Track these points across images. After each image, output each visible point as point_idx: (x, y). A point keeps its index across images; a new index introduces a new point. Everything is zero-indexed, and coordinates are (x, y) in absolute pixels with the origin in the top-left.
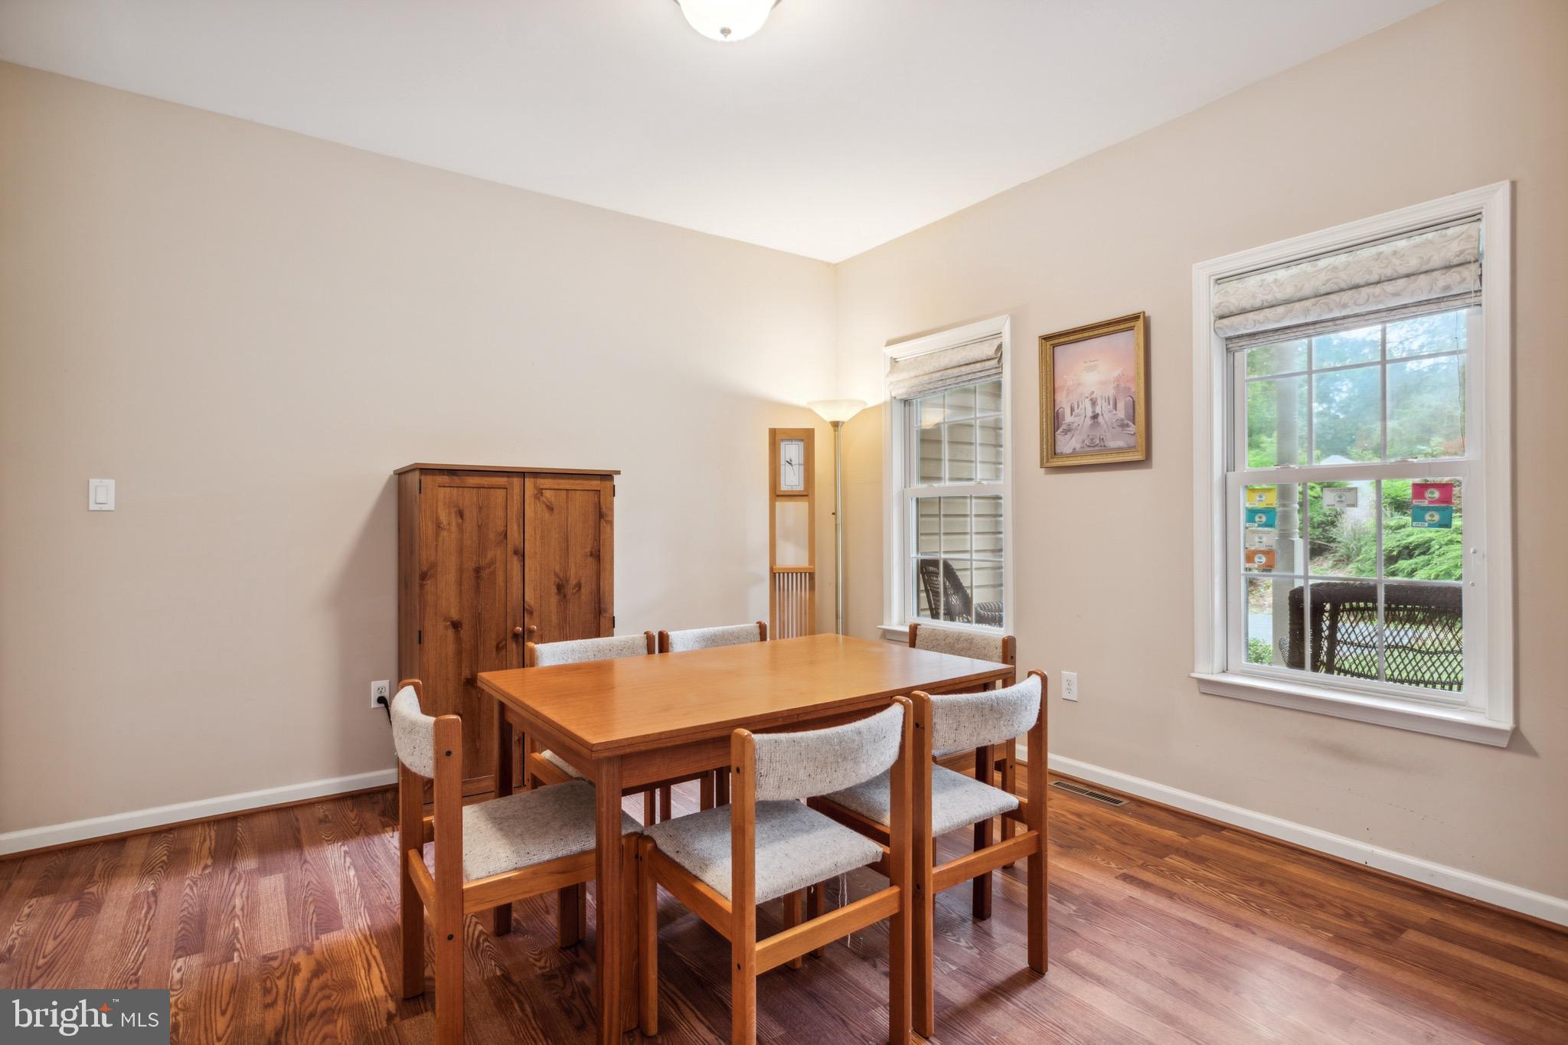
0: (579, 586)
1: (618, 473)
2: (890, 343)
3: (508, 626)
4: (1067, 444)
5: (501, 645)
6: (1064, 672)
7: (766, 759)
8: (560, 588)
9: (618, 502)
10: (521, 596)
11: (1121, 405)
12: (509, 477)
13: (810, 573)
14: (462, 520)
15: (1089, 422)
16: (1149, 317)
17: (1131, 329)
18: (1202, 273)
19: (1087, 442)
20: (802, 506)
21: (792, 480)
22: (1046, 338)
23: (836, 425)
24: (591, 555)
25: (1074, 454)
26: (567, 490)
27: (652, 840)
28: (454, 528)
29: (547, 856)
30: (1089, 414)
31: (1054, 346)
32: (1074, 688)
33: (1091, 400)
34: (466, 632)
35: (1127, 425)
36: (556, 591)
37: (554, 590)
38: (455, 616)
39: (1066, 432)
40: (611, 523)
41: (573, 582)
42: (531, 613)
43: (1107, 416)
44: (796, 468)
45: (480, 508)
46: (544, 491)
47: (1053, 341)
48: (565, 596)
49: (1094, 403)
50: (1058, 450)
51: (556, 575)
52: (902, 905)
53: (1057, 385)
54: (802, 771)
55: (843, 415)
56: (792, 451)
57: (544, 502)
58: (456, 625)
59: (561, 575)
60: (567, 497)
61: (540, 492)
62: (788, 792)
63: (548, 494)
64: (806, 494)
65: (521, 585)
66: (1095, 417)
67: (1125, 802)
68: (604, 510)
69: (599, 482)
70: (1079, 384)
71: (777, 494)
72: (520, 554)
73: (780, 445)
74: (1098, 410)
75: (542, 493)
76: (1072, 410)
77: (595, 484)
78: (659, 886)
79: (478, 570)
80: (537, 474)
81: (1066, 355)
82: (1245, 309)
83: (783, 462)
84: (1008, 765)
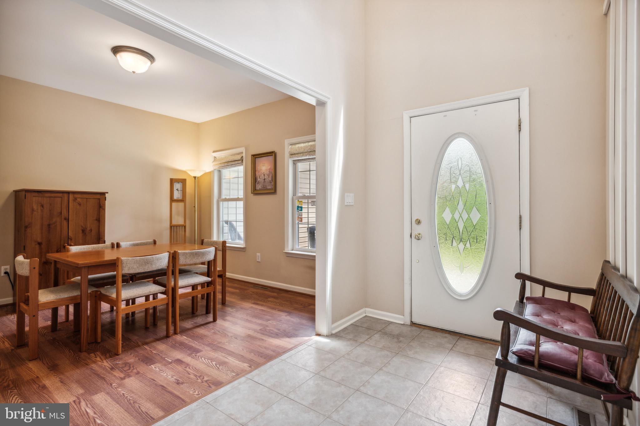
0: (91, 230)
1: (107, 193)
2: (214, 152)
3: (62, 243)
4: (259, 187)
5: (59, 250)
6: (257, 254)
7: (125, 263)
8: (83, 231)
9: (107, 203)
10: (67, 234)
11: (270, 177)
12: (63, 194)
13: (184, 226)
14: (43, 208)
15: (263, 181)
16: (276, 153)
17: (272, 155)
18: (287, 142)
19: (263, 187)
20: (181, 205)
21: (177, 195)
22: (253, 156)
23: (195, 177)
24: (96, 220)
25: (260, 190)
26: (87, 198)
27: (100, 291)
28: (39, 211)
29: (66, 296)
30: (263, 179)
31: (255, 158)
32: (260, 258)
33: (264, 174)
34: (43, 246)
35: (271, 182)
36: (82, 232)
37: (81, 232)
38: (39, 240)
39: (258, 183)
40: (104, 209)
41: (89, 229)
42: (71, 239)
43: (267, 179)
44: (180, 192)
45: (51, 204)
46: (77, 199)
47: (255, 157)
48: (85, 234)
49: (264, 175)
50: (256, 189)
51: (82, 226)
52: (168, 301)
53: (256, 169)
54: (135, 266)
55: (198, 174)
56: (177, 186)
57: (77, 202)
58: (40, 244)
59: (84, 227)
60: (87, 201)
61: (75, 199)
62: (131, 271)
63: (79, 200)
64: (183, 200)
65: (67, 230)
66: (264, 179)
67: (269, 288)
68: (102, 205)
69: (100, 196)
70: (261, 170)
71: (172, 200)
72: (67, 220)
73: (174, 184)
74: (265, 178)
75: (76, 199)
76: (259, 177)
77: (98, 196)
78: (102, 302)
79: (49, 225)
80: (74, 193)
81: (258, 160)
82: (295, 153)
83: (175, 189)
84: (223, 276)
